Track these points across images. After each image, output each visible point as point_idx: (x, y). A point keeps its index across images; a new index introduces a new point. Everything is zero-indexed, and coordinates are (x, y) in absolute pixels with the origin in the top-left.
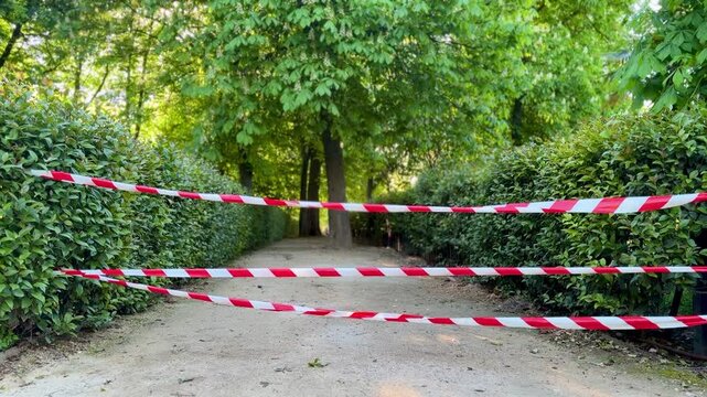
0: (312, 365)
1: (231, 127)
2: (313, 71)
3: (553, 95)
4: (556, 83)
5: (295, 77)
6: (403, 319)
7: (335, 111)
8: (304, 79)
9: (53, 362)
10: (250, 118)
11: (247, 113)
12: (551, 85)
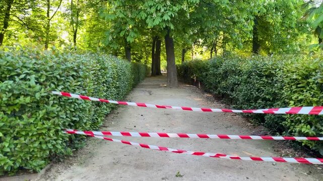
0: (177, 176)
1: (124, 34)
2: (162, 8)
3: (274, 10)
4: (276, 5)
5: (153, 10)
6: (218, 156)
7: (172, 27)
8: (157, 11)
9: (65, 171)
10: (132, 29)
11: (131, 27)
12: (274, 5)
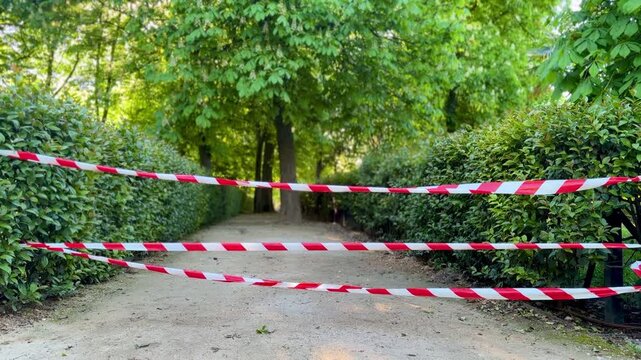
0: (259, 332)
1: (191, 111)
2: (267, 61)
3: (484, 87)
4: (486, 76)
5: (250, 66)
6: (344, 288)
7: (286, 98)
8: (259, 68)
9: (19, 329)
10: (208, 103)
11: (206, 99)
12: (482, 77)
